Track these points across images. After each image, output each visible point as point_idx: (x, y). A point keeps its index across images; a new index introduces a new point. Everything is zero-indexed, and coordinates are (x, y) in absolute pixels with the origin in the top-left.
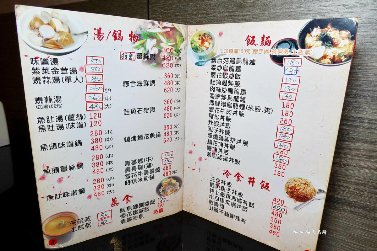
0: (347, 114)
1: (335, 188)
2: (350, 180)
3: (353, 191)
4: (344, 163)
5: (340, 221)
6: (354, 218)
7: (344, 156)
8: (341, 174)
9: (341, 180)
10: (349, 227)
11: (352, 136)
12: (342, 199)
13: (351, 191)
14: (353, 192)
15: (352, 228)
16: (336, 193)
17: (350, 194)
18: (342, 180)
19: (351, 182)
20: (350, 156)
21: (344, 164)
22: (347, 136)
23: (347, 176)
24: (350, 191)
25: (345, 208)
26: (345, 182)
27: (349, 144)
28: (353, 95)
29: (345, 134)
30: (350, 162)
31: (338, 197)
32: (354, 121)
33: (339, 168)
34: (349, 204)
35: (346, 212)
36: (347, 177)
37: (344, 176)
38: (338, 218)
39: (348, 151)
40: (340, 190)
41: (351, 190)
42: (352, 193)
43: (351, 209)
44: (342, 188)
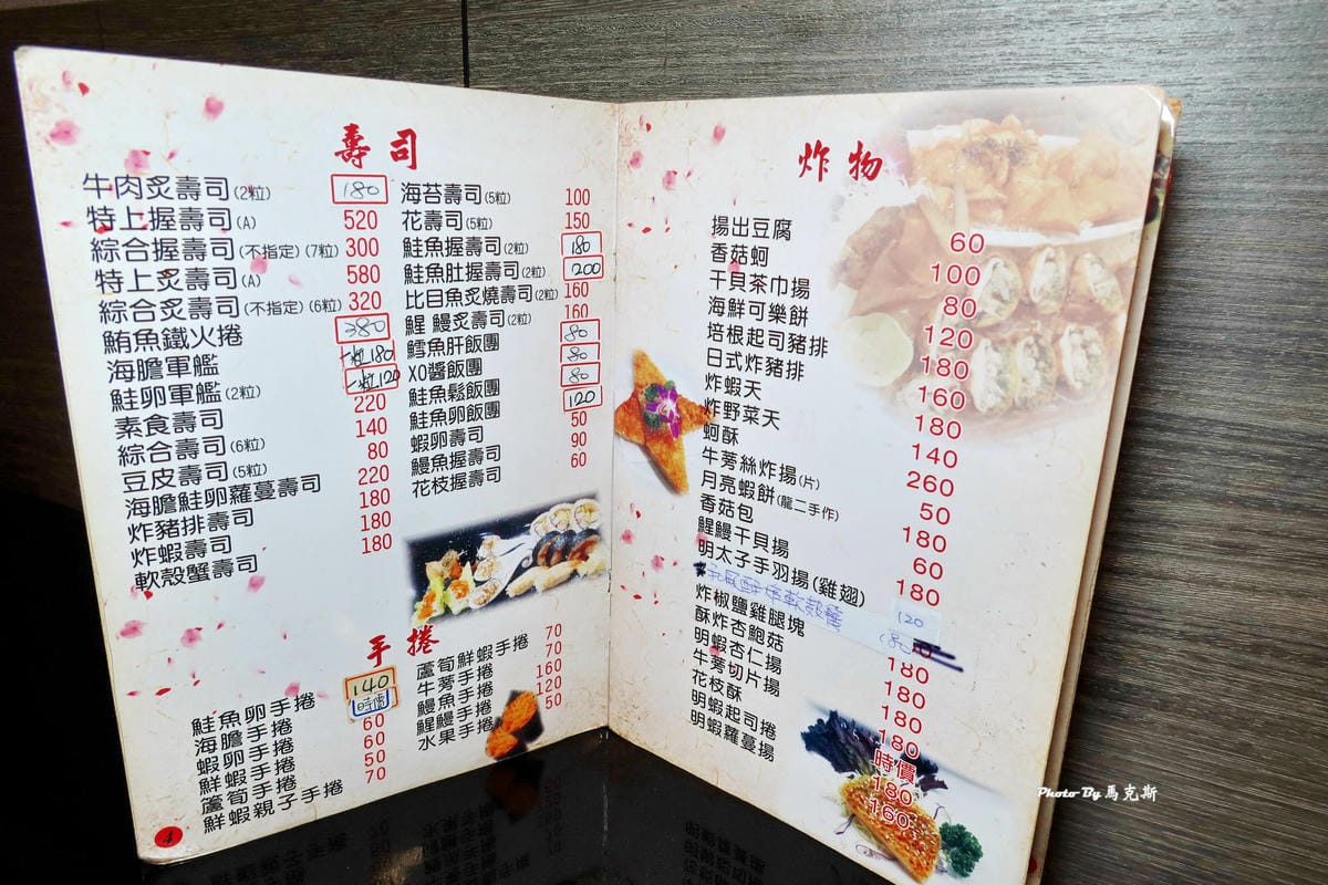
0: (1158, 405)
1: (1117, 653)
2: (1168, 626)
3: (1177, 659)
4: (1147, 568)
5: (1135, 760)
6: (1179, 750)
7: (1147, 545)
8: (1137, 607)
9: (1138, 625)
10: (1163, 777)
11: (1174, 481)
12: (1140, 688)
13: (1173, 662)
14: (1181, 664)
15: (1175, 781)
16: (1121, 667)
17: (1169, 671)
18: (1143, 626)
19: (1169, 630)
20: (1167, 548)
21: (1149, 575)
22: (1159, 482)
23: (1159, 611)
24: (1167, 661)
25: (1150, 716)
26: (1151, 634)
27: (1165, 508)
28: (1181, 343)
29: (1152, 475)
30: (1167, 565)
31: (1130, 680)
32: (1181, 431)
33: (1132, 587)
34: (1164, 705)
35: (1155, 730)
36: (1156, 615)
37: (1149, 613)
38: (1126, 750)
39: (1162, 530)
40: (1135, 658)
41: (1169, 657)
42: (1172, 668)
43: (1171, 721)
44: (1142, 652)
